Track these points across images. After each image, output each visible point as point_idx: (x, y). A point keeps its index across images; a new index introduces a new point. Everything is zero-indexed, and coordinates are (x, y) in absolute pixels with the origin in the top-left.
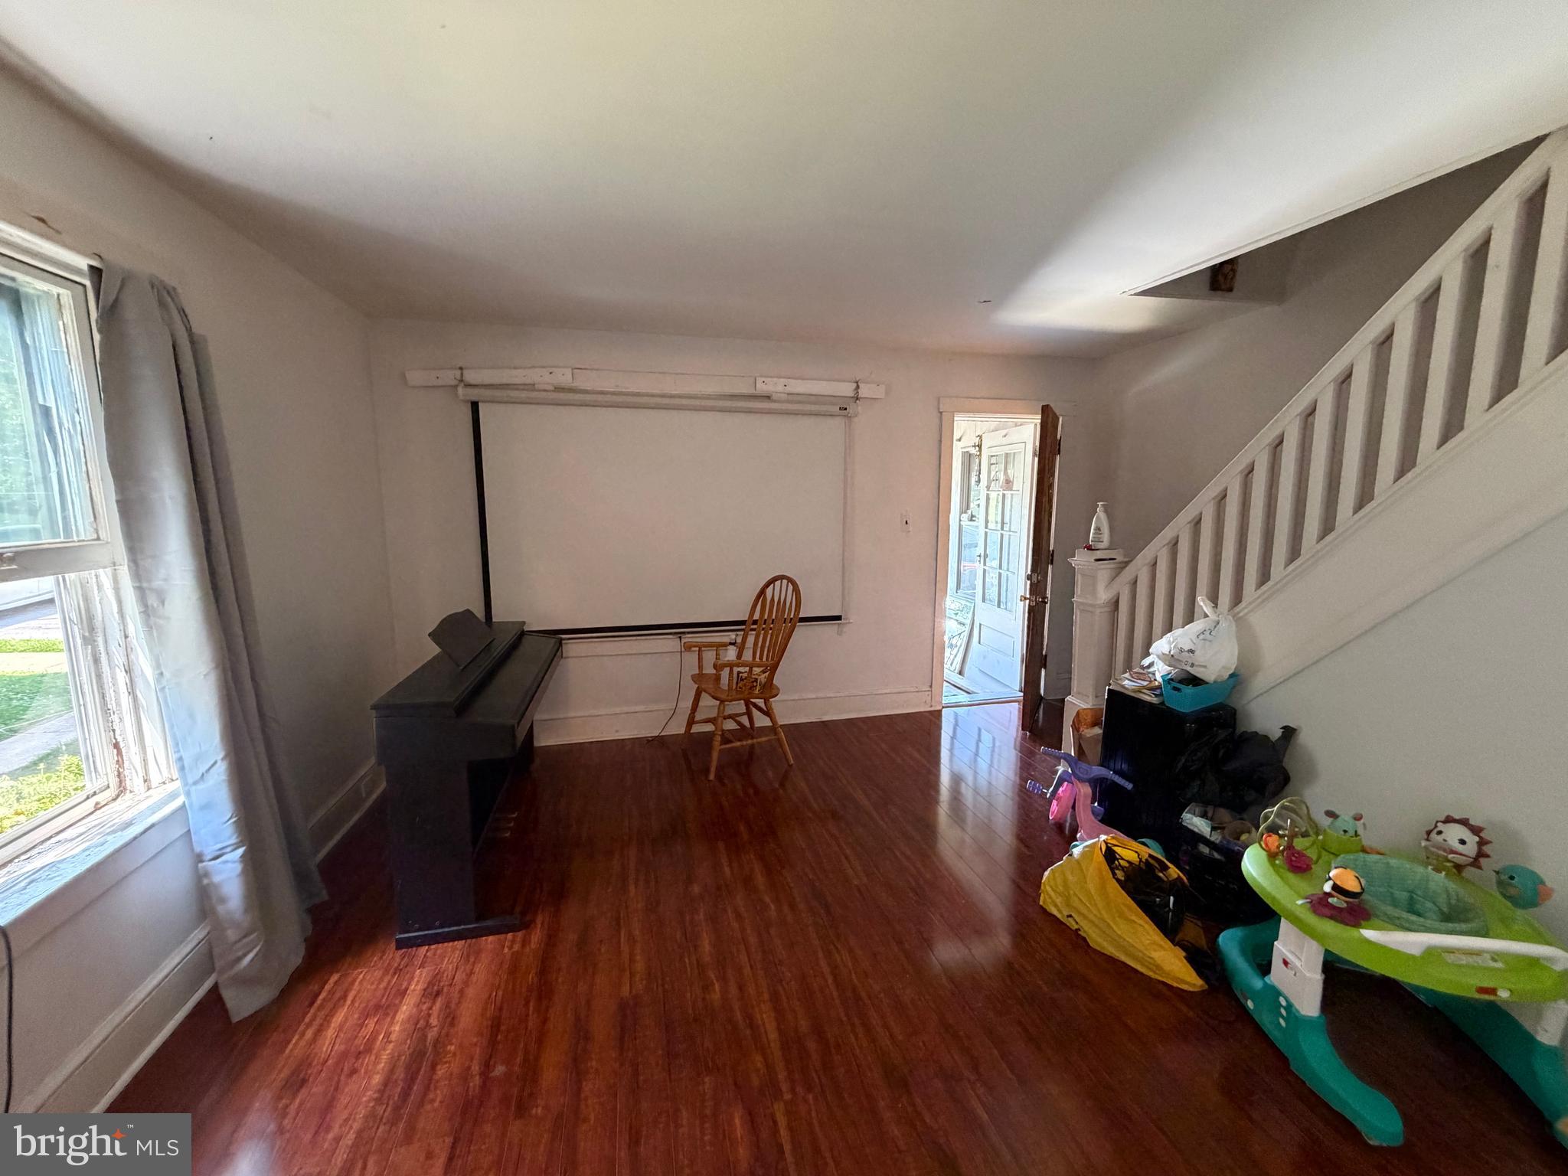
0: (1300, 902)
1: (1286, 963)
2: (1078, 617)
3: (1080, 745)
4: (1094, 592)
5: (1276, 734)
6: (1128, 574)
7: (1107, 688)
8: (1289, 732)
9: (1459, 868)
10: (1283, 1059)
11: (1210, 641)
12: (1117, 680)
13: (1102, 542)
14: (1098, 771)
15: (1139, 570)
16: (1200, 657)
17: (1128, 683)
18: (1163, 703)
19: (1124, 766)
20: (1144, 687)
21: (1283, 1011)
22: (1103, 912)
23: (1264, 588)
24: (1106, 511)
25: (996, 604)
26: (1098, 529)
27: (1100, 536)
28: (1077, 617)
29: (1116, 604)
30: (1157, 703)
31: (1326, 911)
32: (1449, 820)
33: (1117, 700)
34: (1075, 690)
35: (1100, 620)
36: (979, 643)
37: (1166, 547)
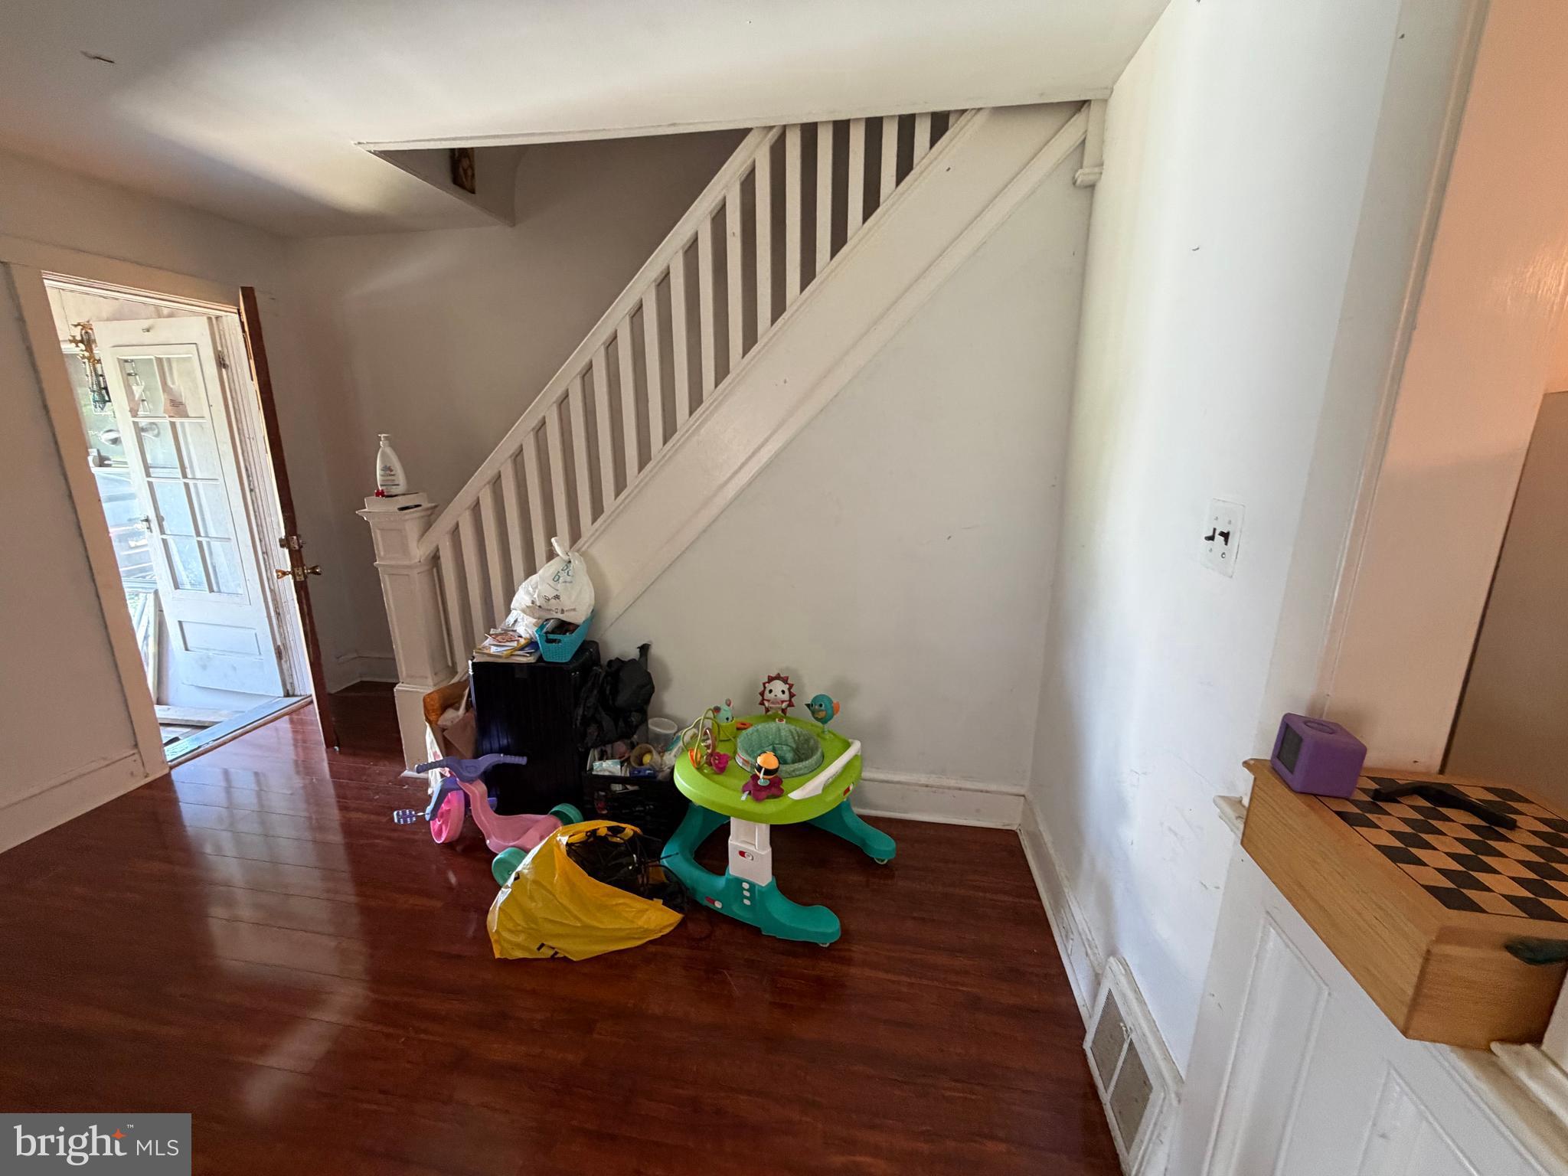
0: (744, 797)
1: (742, 854)
2: (388, 583)
3: (445, 739)
4: (405, 550)
5: (634, 654)
6: (444, 523)
7: (470, 662)
8: (644, 649)
9: (784, 711)
10: (756, 931)
11: (571, 582)
12: (480, 649)
13: (398, 485)
14: (488, 761)
15: (459, 515)
16: (566, 602)
17: (493, 649)
18: (540, 659)
19: (504, 742)
20: (515, 649)
21: (747, 894)
22: (584, 919)
23: (600, 521)
24: (392, 446)
25: (207, 589)
26: (387, 469)
27: (392, 478)
28: (386, 584)
29: (435, 559)
30: (533, 661)
31: (764, 794)
32: (771, 679)
33: (486, 672)
34: (404, 673)
35: (419, 584)
36: (187, 649)
37: (487, 486)
